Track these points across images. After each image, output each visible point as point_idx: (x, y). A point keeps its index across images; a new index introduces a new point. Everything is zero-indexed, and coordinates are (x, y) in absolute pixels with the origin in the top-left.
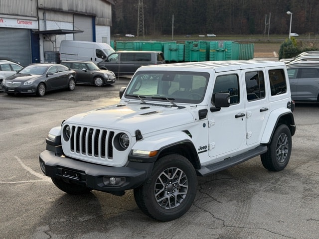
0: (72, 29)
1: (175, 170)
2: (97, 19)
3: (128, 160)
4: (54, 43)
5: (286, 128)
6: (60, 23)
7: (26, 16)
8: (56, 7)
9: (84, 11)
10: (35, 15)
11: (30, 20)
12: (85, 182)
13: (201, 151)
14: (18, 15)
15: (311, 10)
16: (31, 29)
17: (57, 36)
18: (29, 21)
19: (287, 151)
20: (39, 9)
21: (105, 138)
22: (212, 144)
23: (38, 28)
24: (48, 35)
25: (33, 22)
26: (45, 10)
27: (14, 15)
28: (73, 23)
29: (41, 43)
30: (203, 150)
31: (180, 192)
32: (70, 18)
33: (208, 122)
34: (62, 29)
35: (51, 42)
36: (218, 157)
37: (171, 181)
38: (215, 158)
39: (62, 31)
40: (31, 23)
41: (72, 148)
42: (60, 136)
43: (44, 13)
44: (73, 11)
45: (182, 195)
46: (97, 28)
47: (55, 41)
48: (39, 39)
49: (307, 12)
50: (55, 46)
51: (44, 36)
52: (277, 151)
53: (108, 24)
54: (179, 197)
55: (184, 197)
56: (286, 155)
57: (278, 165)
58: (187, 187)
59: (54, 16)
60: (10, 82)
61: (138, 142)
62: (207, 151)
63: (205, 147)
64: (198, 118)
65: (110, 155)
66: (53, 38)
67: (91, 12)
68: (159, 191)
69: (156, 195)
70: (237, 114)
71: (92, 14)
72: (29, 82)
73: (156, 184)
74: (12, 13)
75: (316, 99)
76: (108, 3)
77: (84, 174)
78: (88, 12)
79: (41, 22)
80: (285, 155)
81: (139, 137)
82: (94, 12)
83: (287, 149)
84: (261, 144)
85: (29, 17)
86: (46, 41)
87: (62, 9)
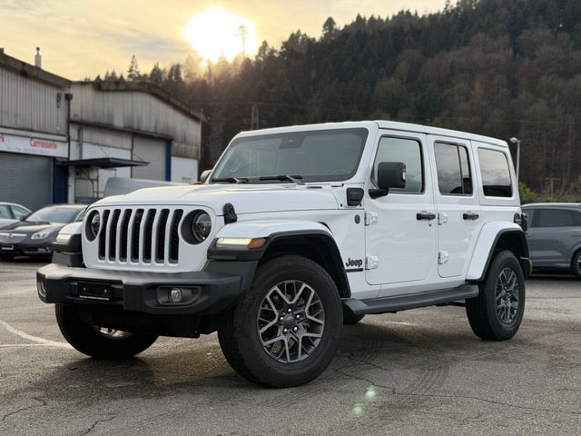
0: (129, 158)
1: (298, 286)
2: (175, 144)
3: (208, 258)
4: (95, 183)
5: (513, 259)
6: (108, 149)
7: (47, 133)
8: (101, 121)
9: (152, 130)
10: (63, 132)
11: (54, 140)
12: (120, 303)
13: (350, 267)
14: (31, 130)
15: (554, 151)
16: (54, 158)
17: (101, 171)
18: (51, 142)
19: (516, 304)
20: (72, 122)
21: (165, 224)
22: (373, 259)
23: (67, 156)
24: (84, 169)
25: (59, 144)
26: (82, 125)
27: (25, 130)
28: (132, 150)
29: (71, 182)
30: (354, 267)
31: (309, 331)
32: (127, 142)
33: (365, 214)
34: (110, 156)
35: (89, 182)
36: (384, 287)
37: (291, 306)
38: (378, 288)
39: (111, 160)
40: (55, 147)
41: (102, 254)
42: (80, 235)
43: (79, 131)
44: (132, 128)
45: (314, 339)
46: (174, 161)
47: (97, 180)
48: (67, 175)
49: (547, 154)
50: (96, 190)
51: (79, 171)
52: (497, 299)
53: (194, 154)
54: (307, 342)
55: (316, 343)
56: (515, 311)
57: (500, 326)
58: (322, 322)
59: (98, 137)
60: (7, 234)
61: (229, 225)
62: (362, 270)
63: (359, 262)
64: (345, 203)
65: (174, 256)
66: (93, 175)
67: (165, 132)
68: (265, 324)
69: (261, 331)
70: (419, 212)
71: (167, 135)
72: (41, 234)
73: (261, 308)
74: (22, 126)
75: (569, 265)
76: (196, 119)
77: (122, 287)
78: (159, 132)
79: (73, 144)
80: (512, 312)
81: (231, 217)
82: (170, 134)
83: (516, 300)
84: (466, 280)
85: (51, 134)
86: (81, 178)
87: (112, 125)
